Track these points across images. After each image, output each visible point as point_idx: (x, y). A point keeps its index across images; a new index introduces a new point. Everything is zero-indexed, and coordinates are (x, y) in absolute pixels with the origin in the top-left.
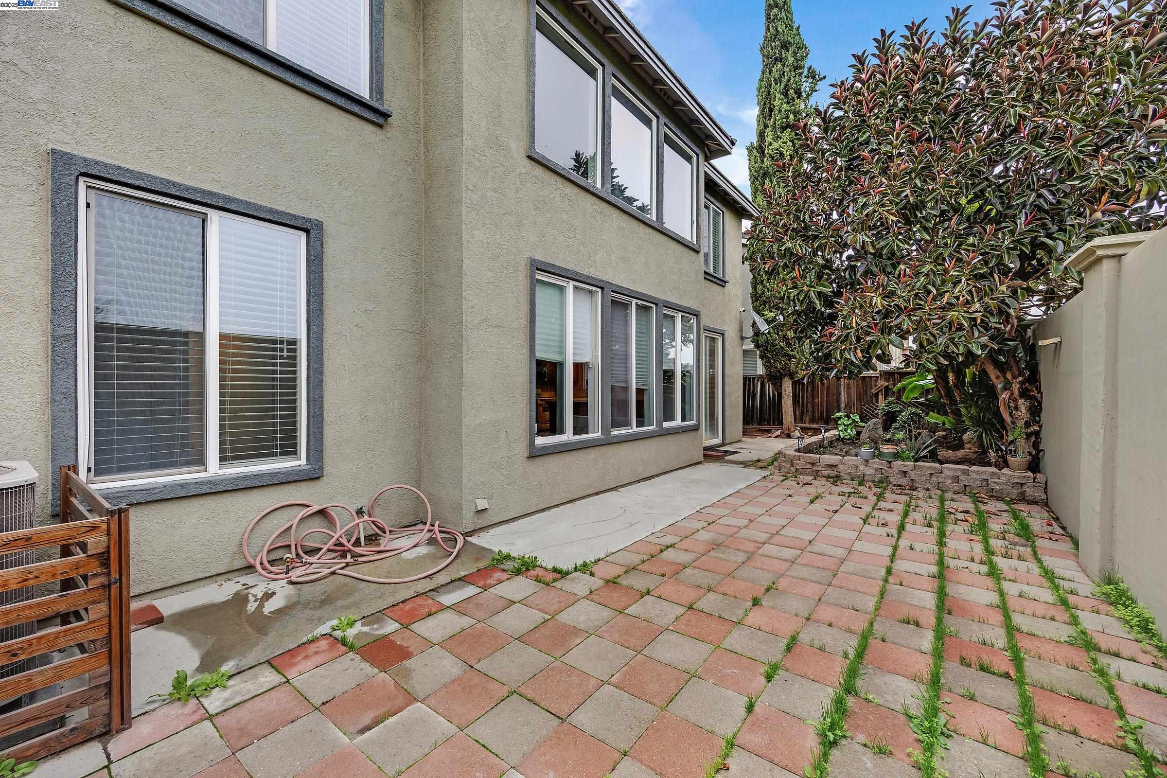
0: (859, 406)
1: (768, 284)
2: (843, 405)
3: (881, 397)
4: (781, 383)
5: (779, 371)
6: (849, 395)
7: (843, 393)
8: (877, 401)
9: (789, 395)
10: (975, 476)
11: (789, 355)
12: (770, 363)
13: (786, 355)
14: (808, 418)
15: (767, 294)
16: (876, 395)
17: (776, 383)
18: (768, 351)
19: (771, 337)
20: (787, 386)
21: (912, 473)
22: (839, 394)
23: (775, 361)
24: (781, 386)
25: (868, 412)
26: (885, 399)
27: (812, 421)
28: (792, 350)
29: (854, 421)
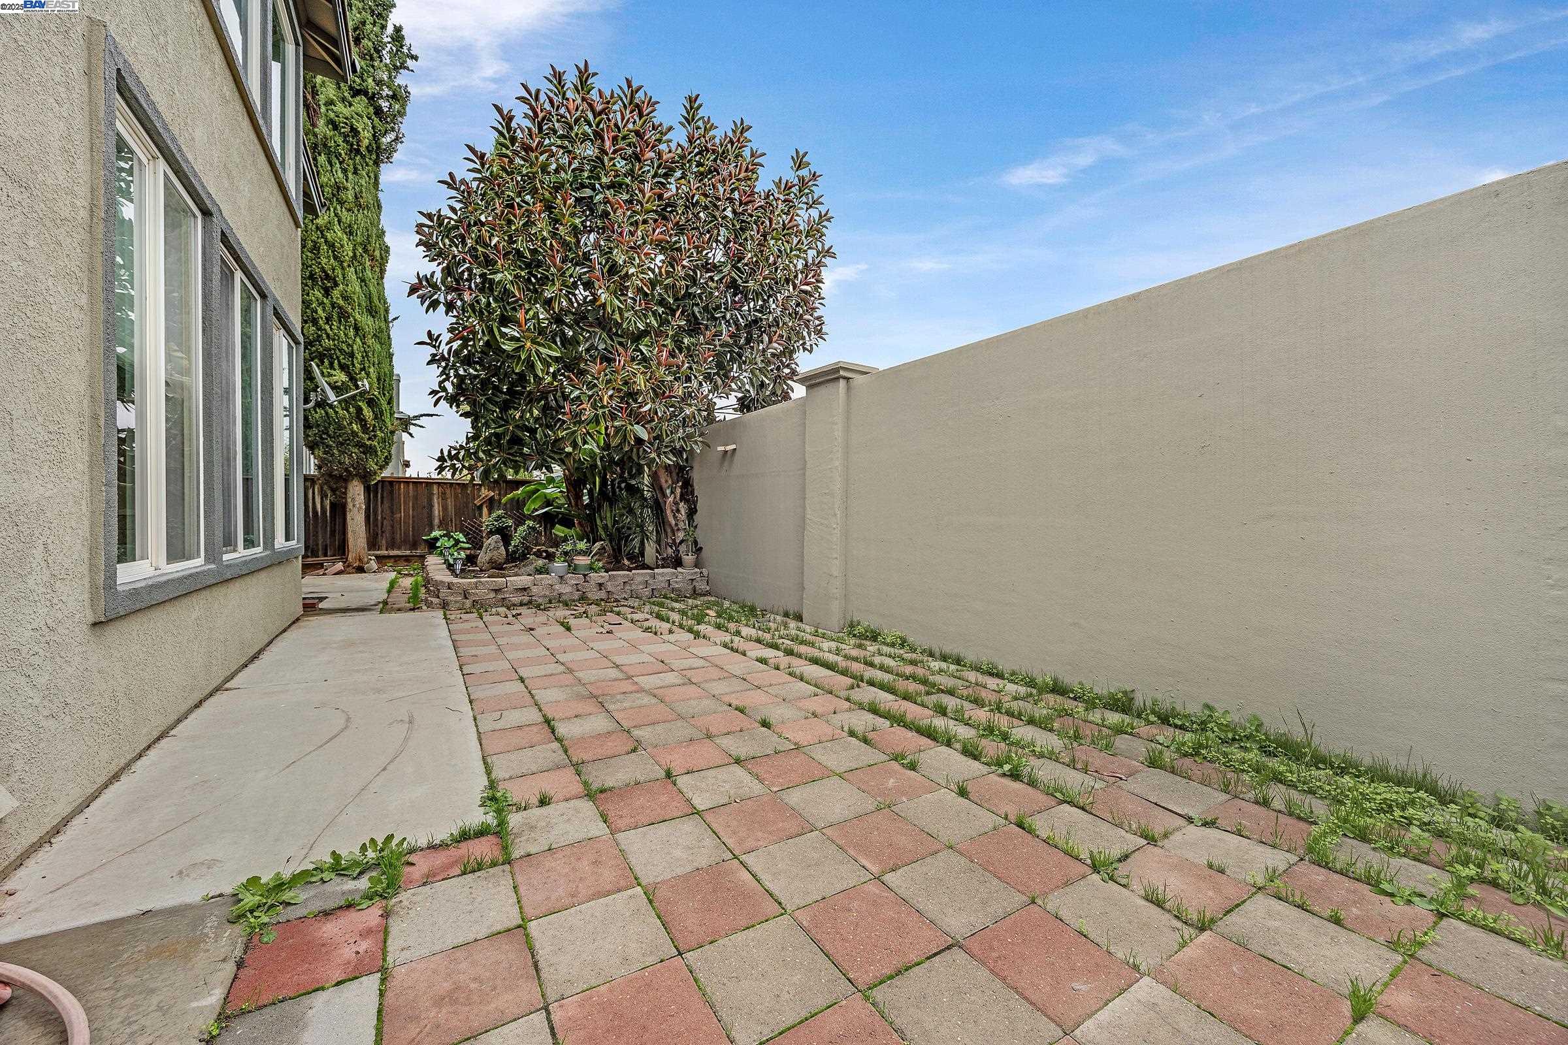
0: (458, 522)
1: (327, 327)
2: (436, 521)
3: (485, 510)
4: (346, 488)
5: (346, 470)
6: (445, 508)
7: (436, 505)
8: (481, 516)
9: (360, 508)
10: (661, 579)
11: (363, 445)
12: (333, 455)
13: (360, 445)
14: (384, 542)
15: (327, 343)
16: (480, 508)
17: (337, 489)
18: (329, 436)
19: (336, 413)
20: (356, 492)
21: (609, 584)
22: (431, 506)
23: (342, 453)
24: (345, 493)
25: (470, 530)
26: (490, 514)
27: (392, 545)
28: (369, 439)
29: (457, 542)
